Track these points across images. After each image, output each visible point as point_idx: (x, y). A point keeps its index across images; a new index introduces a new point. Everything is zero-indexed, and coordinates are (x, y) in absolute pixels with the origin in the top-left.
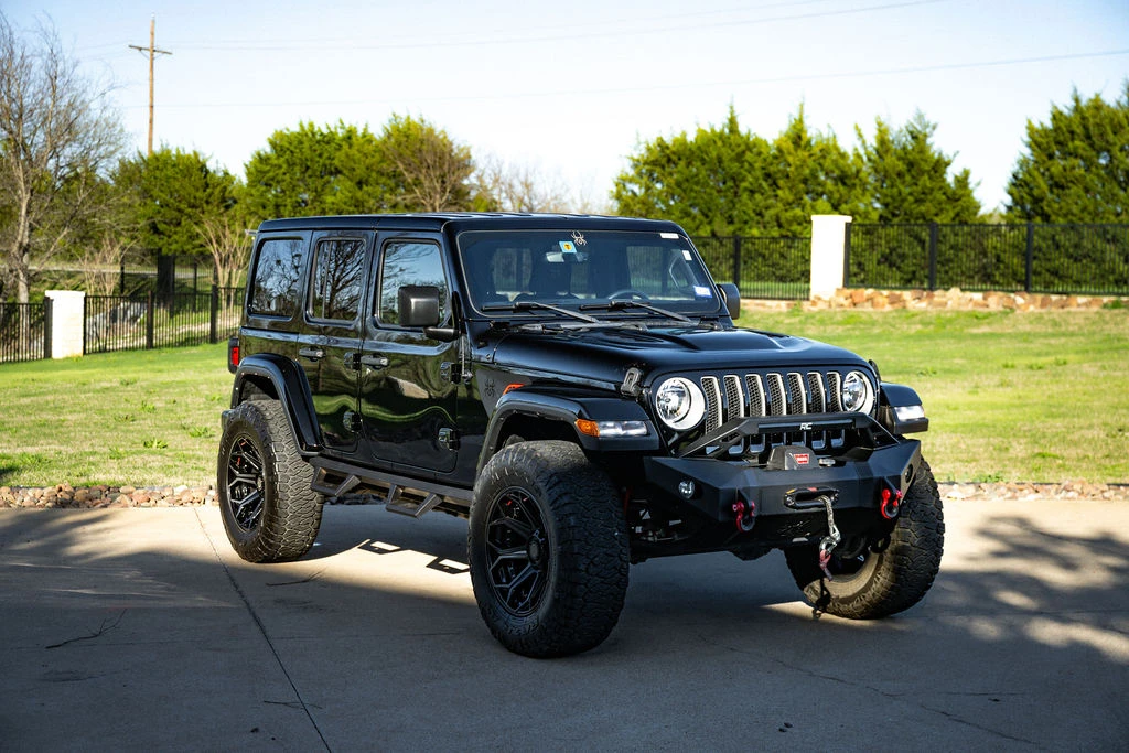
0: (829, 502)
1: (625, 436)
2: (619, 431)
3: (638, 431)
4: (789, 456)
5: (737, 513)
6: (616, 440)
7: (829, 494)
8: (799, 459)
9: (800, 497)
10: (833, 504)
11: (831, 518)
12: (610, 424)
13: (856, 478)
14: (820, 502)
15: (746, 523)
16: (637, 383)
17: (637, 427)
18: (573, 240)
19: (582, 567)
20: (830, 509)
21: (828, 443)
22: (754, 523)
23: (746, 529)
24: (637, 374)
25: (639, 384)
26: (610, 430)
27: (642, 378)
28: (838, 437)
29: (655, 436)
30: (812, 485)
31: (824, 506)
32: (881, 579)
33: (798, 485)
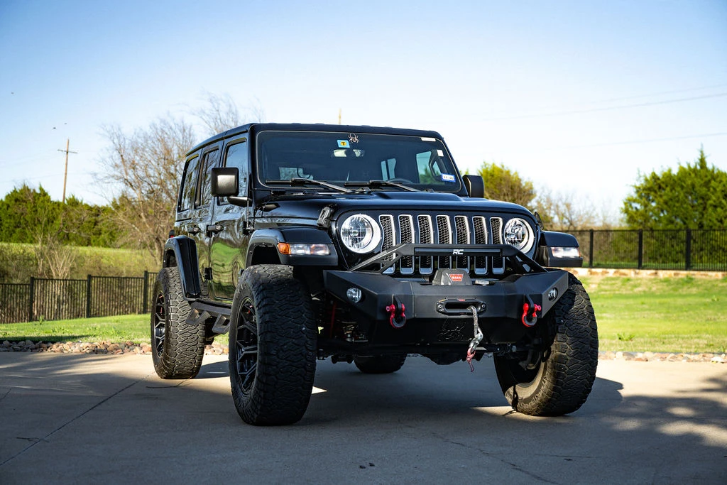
0: (475, 311)
1: (312, 255)
2: (308, 252)
3: (323, 251)
4: (445, 275)
5: (389, 313)
6: (305, 257)
7: (476, 304)
8: (453, 278)
9: (449, 305)
10: (479, 313)
11: (476, 323)
12: (301, 246)
13: (503, 294)
14: (468, 310)
15: (398, 322)
16: (327, 218)
17: (321, 249)
18: (348, 139)
19: (274, 352)
20: (475, 317)
21: (490, 270)
22: (404, 322)
23: (398, 326)
24: (327, 211)
25: (330, 219)
26: (300, 250)
27: (332, 215)
28: (500, 266)
29: (335, 256)
30: (460, 297)
31: (472, 314)
32: (547, 382)
33: (449, 296)
